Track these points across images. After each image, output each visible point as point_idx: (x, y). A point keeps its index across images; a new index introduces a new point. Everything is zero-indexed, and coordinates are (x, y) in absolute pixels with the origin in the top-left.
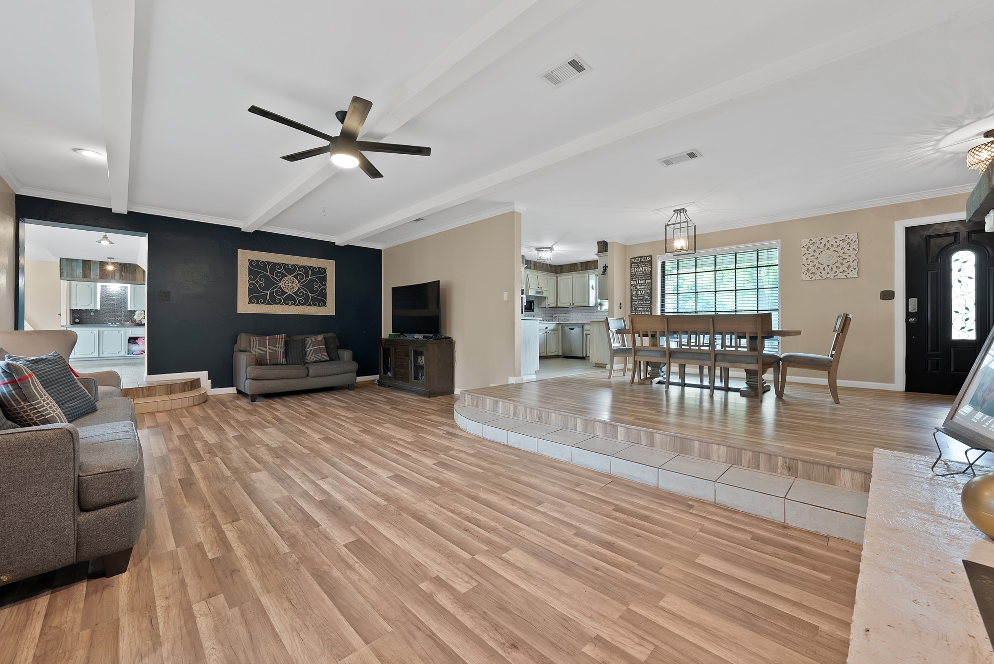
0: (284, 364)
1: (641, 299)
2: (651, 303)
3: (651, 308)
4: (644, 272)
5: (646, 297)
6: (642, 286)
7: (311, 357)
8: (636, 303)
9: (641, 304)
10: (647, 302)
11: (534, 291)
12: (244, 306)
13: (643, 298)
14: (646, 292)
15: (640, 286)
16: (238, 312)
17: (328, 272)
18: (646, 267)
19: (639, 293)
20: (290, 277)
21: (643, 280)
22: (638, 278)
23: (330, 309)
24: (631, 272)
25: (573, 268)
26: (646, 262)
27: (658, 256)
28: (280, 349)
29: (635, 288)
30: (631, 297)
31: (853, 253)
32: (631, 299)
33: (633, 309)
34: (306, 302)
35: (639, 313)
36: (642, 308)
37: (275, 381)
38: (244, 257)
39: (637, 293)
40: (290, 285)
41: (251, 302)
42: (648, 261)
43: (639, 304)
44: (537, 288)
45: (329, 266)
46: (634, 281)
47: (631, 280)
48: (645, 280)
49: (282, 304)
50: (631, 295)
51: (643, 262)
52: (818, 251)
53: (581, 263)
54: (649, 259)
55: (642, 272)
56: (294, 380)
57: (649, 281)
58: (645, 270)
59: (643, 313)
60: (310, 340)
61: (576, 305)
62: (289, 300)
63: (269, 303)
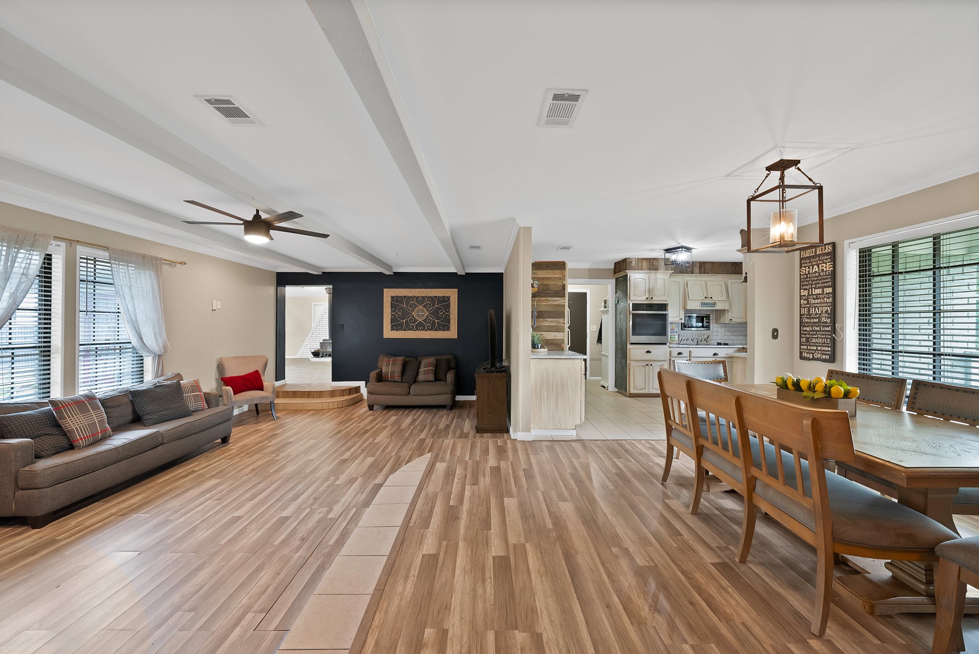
0: (399, 382)
1: (815, 323)
2: (834, 330)
3: (834, 341)
4: (822, 274)
5: (823, 320)
6: (817, 298)
7: (421, 377)
8: (808, 329)
9: (817, 331)
10: (826, 329)
11: (699, 303)
12: (388, 333)
13: (820, 321)
14: (825, 309)
15: (814, 299)
16: (384, 337)
17: (452, 300)
18: (824, 265)
19: (812, 311)
20: (421, 307)
21: (819, 288)
22: (812, 284)
23: (452, 333)
24: (801, 275)
26: (824, 255)
27: (846, 242)
28: (398, 369)
29: (805, 302)
30: (801, 318)
32: (801, 322)
33: (804, 340)
34: (432, 328)
35: (812, 348)
36: (817, 338)
37: (383, 396)
38: (388, 294)
39: (809, 311)
40: (420, 313)
41: (392, 329)
42: (827, 254)
43: (813, 331)
44: (703, 298)
45: (452, 294)
46: (805, 289)
47: (801, 289)
48: (823, 288)
49: (415, 330)
50: (801, 315)
51: (819, 255)
54: (828, 249)
55: (817, 275)
56: (398, 396)
57: (830, 290)
58: (823, 270)
59: (819, 348)
60: (424, 362)
62: (420, 327)
63: (405, 330)
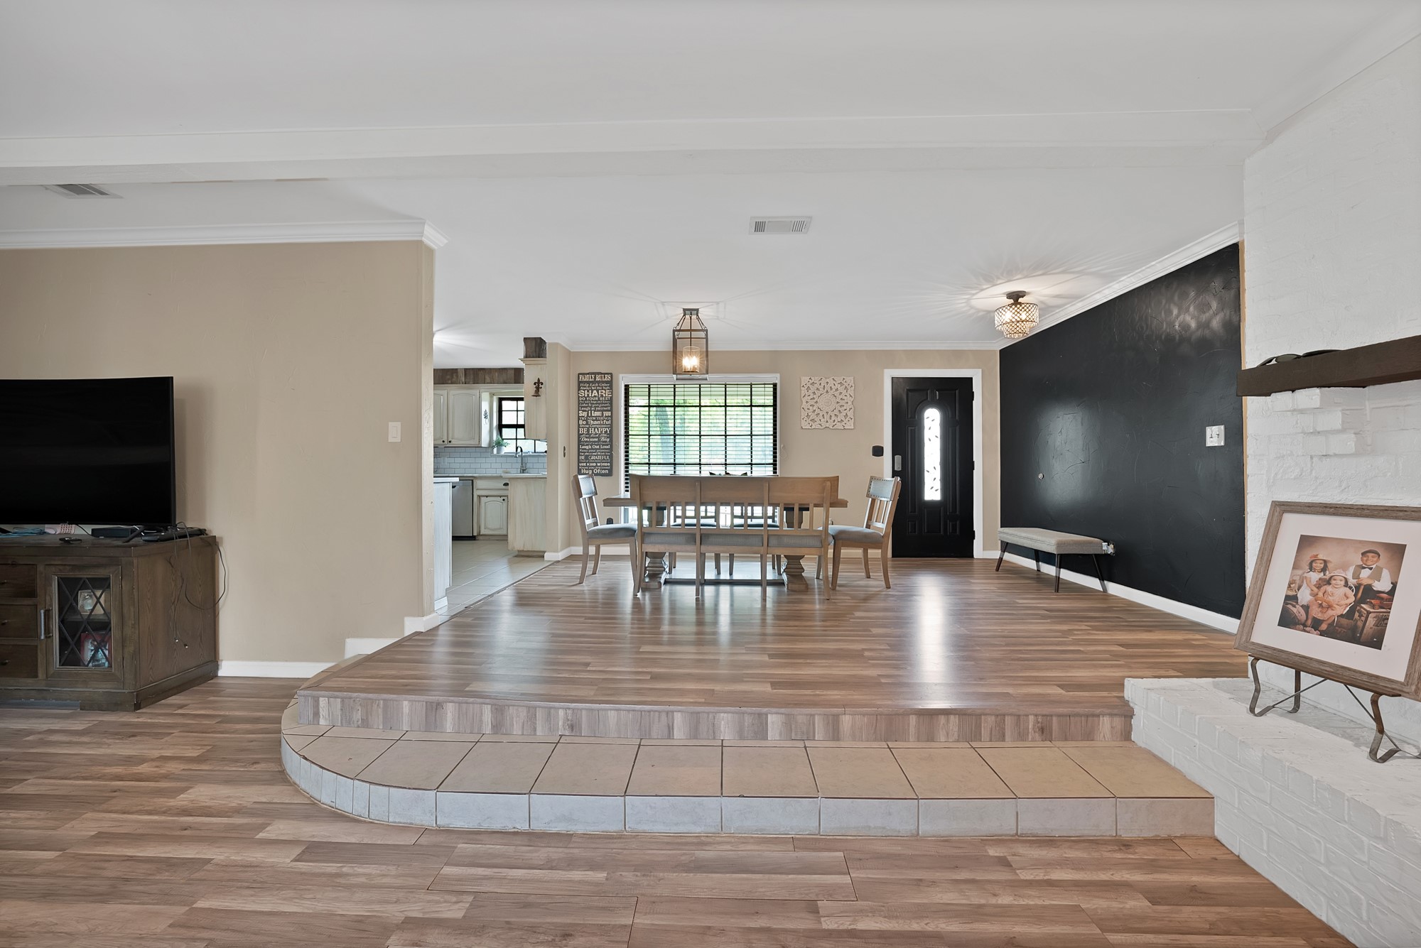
1: (596, 442)
2: (611, 449)
3: (611, 457)
4: (601, 399)
5: (603, 439)
6: (596, 420)
8: (587, 447)
9: (597, 449)
10: (606, 447)
13: (599, 441)
14: (604, 430)
15: (593, 420)
18: (604, 391)
19: (592, 431)
21: (598, 411)
22: (591, 407)
24: (579, 397)
25: (448, 377)
26: (603, 382)
27: (621, 376)
29: (585, 422)
30: (579, 437)
31: (850, 400)
32: (579, 441)
33: (583, 458)
35: (591, 464)
36: (597, 455)
39: (588, 431)
42: (607, 382)
43: (592, 449)
46: (584, 411)
47: (579, 410)
48: (603, 411)
50: (579, 435)
51: (599, 382)
52: (818, 393)
53: (466, 370)
54: (607, 378)
55: (597, 399)
57: (609, 414)
58: (602, 396)
59: (599, 464)
61: (454, 443)
